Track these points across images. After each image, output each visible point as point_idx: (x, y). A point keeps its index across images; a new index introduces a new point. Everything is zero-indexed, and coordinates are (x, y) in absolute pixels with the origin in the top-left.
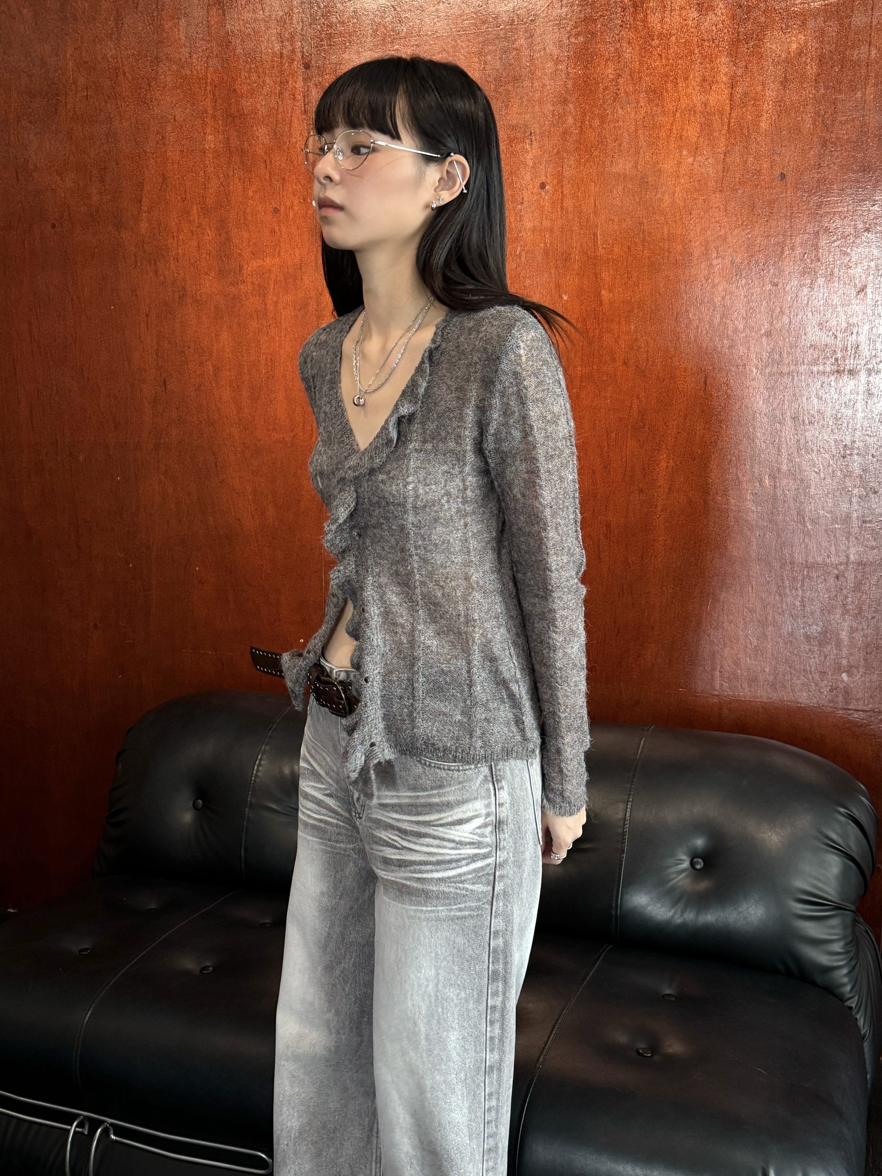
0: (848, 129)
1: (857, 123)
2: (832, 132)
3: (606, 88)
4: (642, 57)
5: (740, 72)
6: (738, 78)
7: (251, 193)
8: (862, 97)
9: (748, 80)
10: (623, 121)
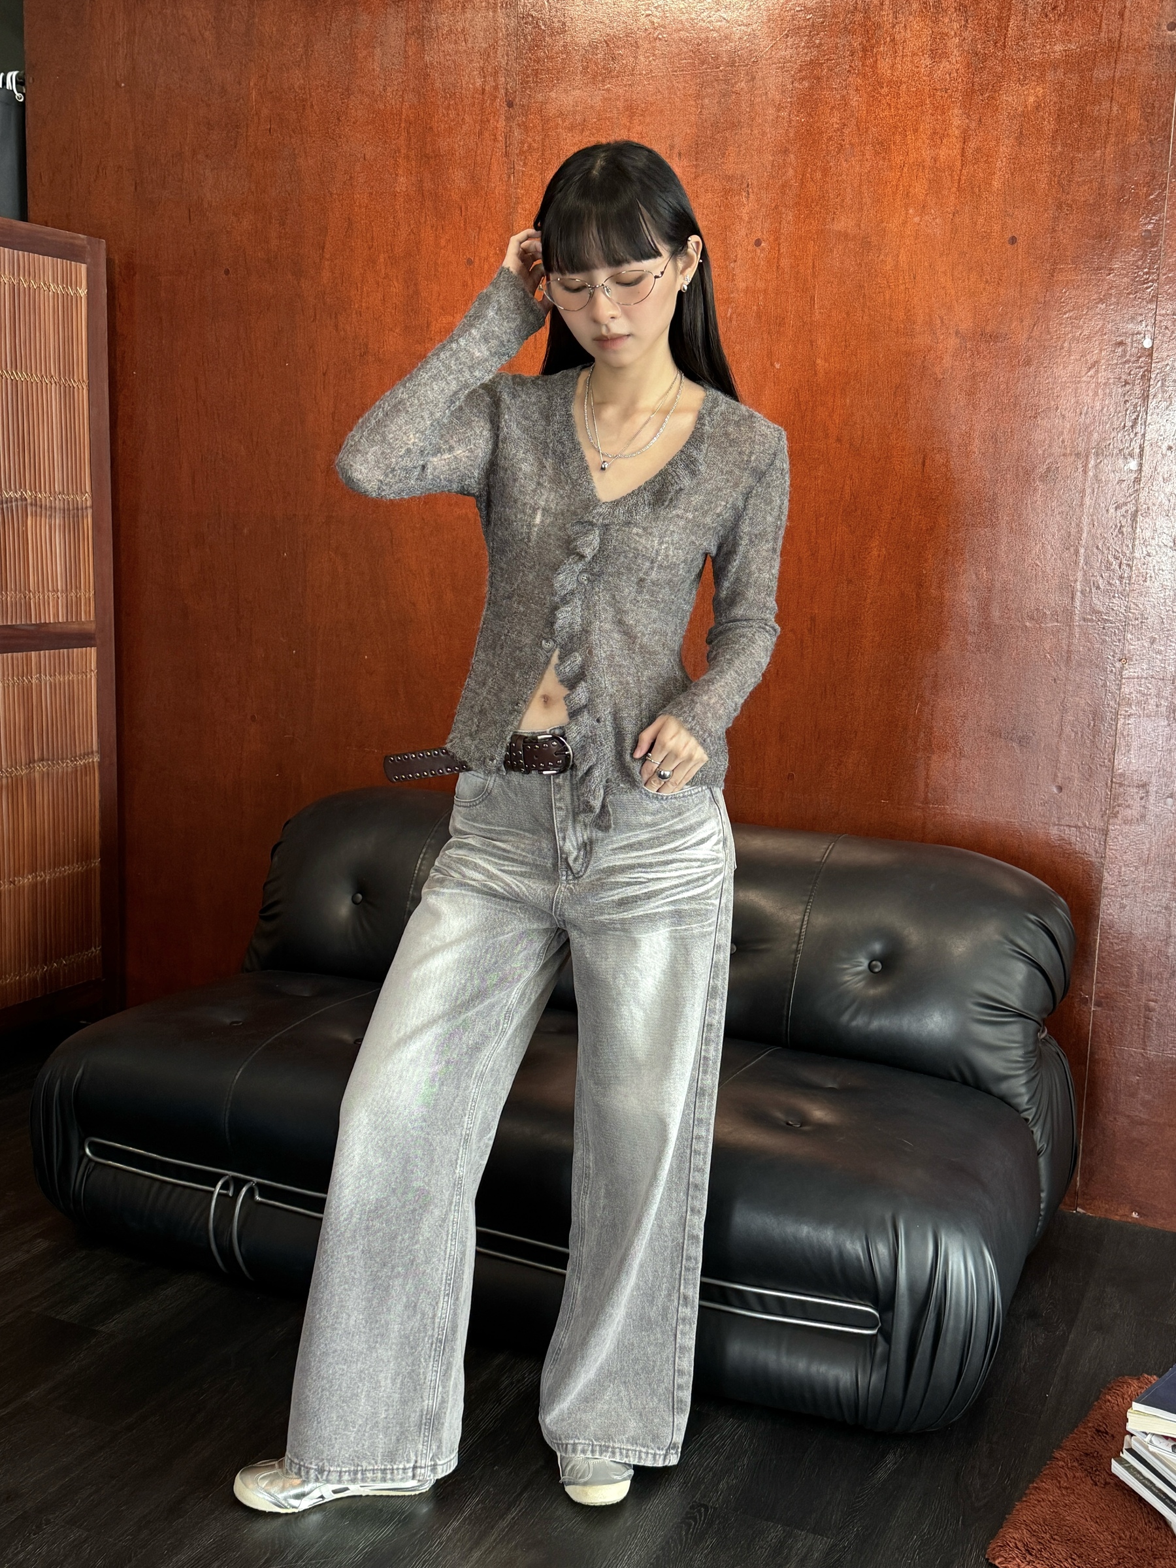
0: (1085, 191)
1: (1095, 185)
2: (1068, 194)
3: (830, 139)
4: (870, 106)
5: (973, 125)
6: (970, 132)
7: (443, 242)
8: (1101, 156)
9: (982, 134)
10: (847, 175)
